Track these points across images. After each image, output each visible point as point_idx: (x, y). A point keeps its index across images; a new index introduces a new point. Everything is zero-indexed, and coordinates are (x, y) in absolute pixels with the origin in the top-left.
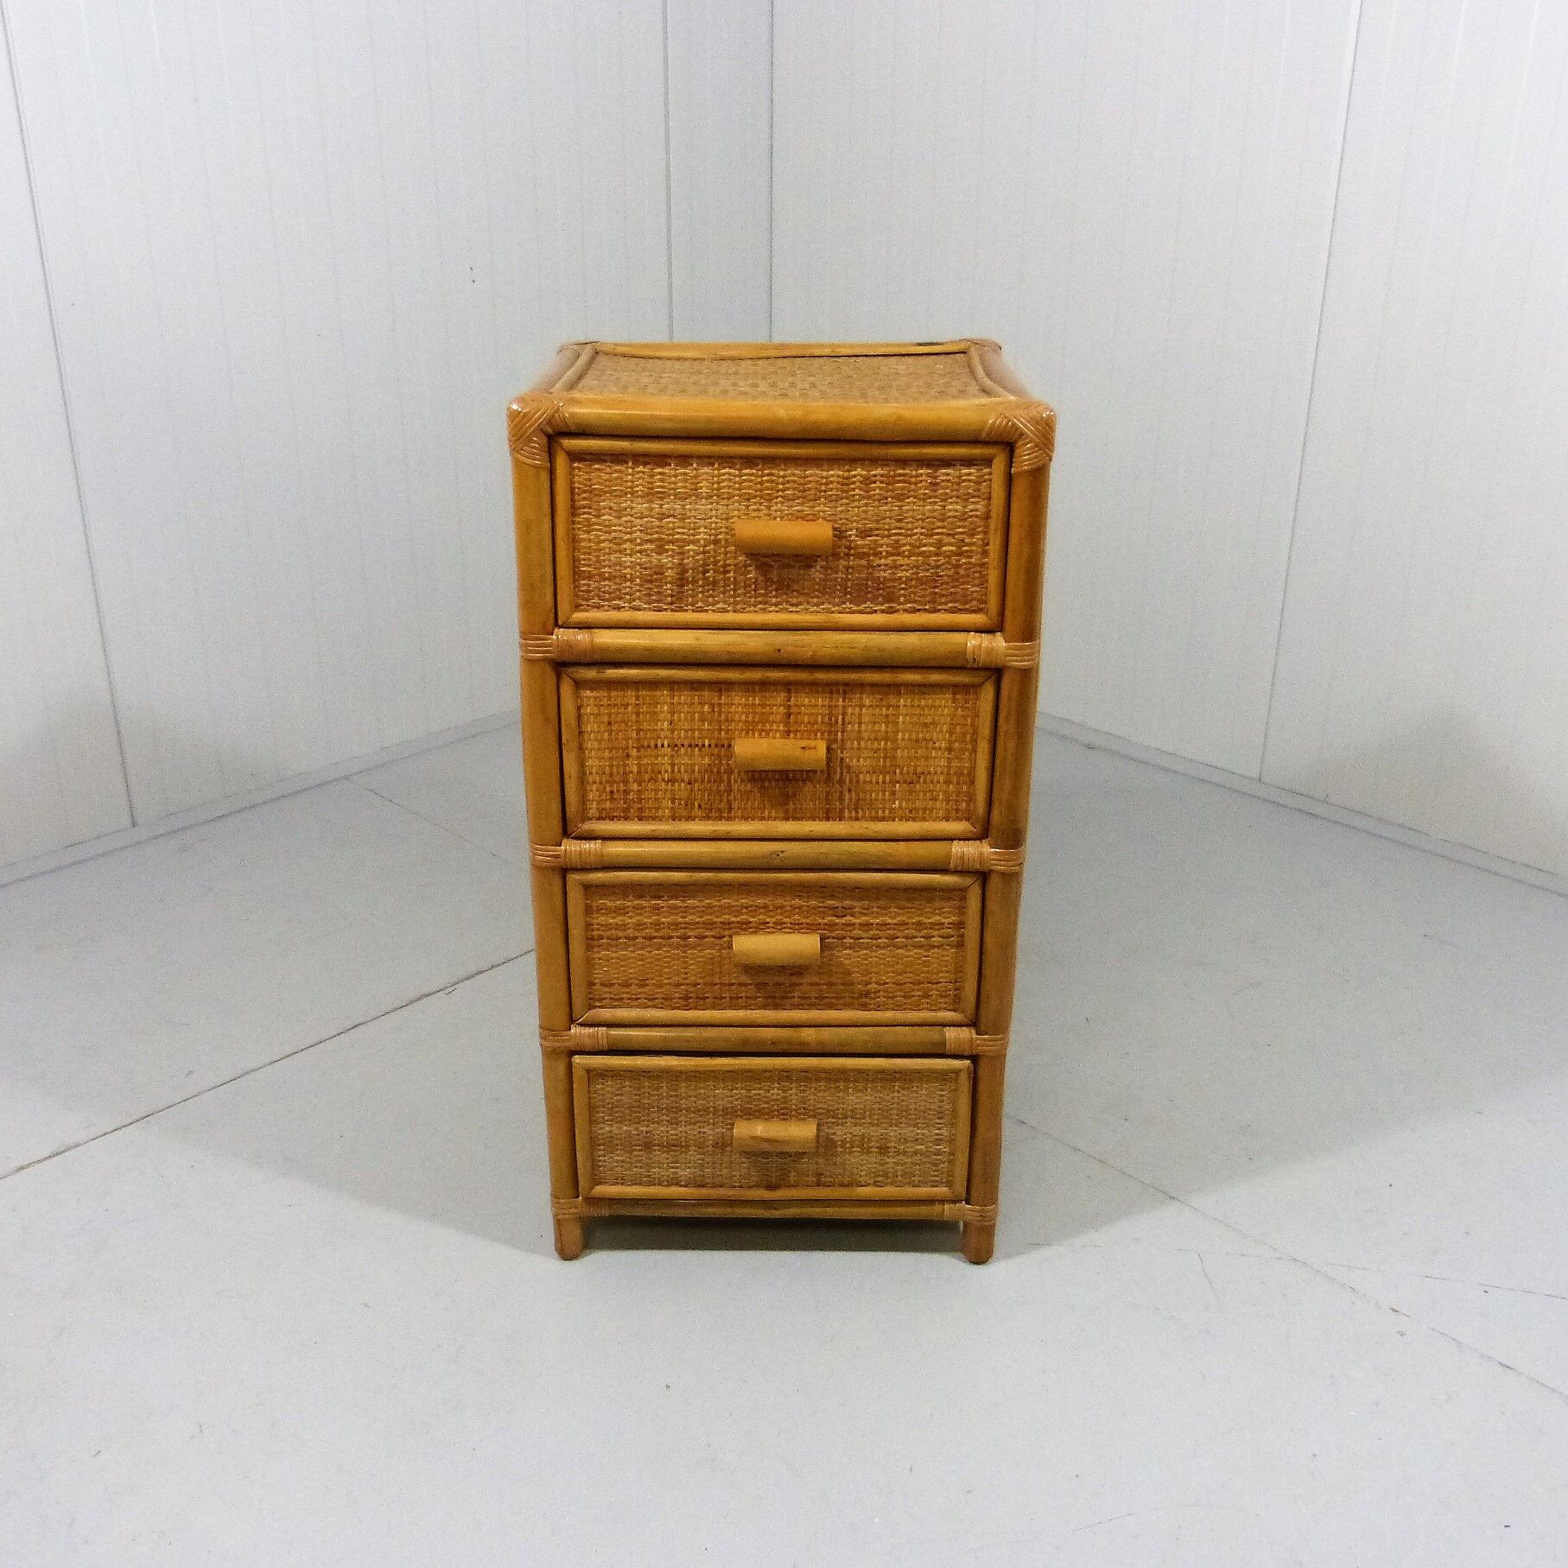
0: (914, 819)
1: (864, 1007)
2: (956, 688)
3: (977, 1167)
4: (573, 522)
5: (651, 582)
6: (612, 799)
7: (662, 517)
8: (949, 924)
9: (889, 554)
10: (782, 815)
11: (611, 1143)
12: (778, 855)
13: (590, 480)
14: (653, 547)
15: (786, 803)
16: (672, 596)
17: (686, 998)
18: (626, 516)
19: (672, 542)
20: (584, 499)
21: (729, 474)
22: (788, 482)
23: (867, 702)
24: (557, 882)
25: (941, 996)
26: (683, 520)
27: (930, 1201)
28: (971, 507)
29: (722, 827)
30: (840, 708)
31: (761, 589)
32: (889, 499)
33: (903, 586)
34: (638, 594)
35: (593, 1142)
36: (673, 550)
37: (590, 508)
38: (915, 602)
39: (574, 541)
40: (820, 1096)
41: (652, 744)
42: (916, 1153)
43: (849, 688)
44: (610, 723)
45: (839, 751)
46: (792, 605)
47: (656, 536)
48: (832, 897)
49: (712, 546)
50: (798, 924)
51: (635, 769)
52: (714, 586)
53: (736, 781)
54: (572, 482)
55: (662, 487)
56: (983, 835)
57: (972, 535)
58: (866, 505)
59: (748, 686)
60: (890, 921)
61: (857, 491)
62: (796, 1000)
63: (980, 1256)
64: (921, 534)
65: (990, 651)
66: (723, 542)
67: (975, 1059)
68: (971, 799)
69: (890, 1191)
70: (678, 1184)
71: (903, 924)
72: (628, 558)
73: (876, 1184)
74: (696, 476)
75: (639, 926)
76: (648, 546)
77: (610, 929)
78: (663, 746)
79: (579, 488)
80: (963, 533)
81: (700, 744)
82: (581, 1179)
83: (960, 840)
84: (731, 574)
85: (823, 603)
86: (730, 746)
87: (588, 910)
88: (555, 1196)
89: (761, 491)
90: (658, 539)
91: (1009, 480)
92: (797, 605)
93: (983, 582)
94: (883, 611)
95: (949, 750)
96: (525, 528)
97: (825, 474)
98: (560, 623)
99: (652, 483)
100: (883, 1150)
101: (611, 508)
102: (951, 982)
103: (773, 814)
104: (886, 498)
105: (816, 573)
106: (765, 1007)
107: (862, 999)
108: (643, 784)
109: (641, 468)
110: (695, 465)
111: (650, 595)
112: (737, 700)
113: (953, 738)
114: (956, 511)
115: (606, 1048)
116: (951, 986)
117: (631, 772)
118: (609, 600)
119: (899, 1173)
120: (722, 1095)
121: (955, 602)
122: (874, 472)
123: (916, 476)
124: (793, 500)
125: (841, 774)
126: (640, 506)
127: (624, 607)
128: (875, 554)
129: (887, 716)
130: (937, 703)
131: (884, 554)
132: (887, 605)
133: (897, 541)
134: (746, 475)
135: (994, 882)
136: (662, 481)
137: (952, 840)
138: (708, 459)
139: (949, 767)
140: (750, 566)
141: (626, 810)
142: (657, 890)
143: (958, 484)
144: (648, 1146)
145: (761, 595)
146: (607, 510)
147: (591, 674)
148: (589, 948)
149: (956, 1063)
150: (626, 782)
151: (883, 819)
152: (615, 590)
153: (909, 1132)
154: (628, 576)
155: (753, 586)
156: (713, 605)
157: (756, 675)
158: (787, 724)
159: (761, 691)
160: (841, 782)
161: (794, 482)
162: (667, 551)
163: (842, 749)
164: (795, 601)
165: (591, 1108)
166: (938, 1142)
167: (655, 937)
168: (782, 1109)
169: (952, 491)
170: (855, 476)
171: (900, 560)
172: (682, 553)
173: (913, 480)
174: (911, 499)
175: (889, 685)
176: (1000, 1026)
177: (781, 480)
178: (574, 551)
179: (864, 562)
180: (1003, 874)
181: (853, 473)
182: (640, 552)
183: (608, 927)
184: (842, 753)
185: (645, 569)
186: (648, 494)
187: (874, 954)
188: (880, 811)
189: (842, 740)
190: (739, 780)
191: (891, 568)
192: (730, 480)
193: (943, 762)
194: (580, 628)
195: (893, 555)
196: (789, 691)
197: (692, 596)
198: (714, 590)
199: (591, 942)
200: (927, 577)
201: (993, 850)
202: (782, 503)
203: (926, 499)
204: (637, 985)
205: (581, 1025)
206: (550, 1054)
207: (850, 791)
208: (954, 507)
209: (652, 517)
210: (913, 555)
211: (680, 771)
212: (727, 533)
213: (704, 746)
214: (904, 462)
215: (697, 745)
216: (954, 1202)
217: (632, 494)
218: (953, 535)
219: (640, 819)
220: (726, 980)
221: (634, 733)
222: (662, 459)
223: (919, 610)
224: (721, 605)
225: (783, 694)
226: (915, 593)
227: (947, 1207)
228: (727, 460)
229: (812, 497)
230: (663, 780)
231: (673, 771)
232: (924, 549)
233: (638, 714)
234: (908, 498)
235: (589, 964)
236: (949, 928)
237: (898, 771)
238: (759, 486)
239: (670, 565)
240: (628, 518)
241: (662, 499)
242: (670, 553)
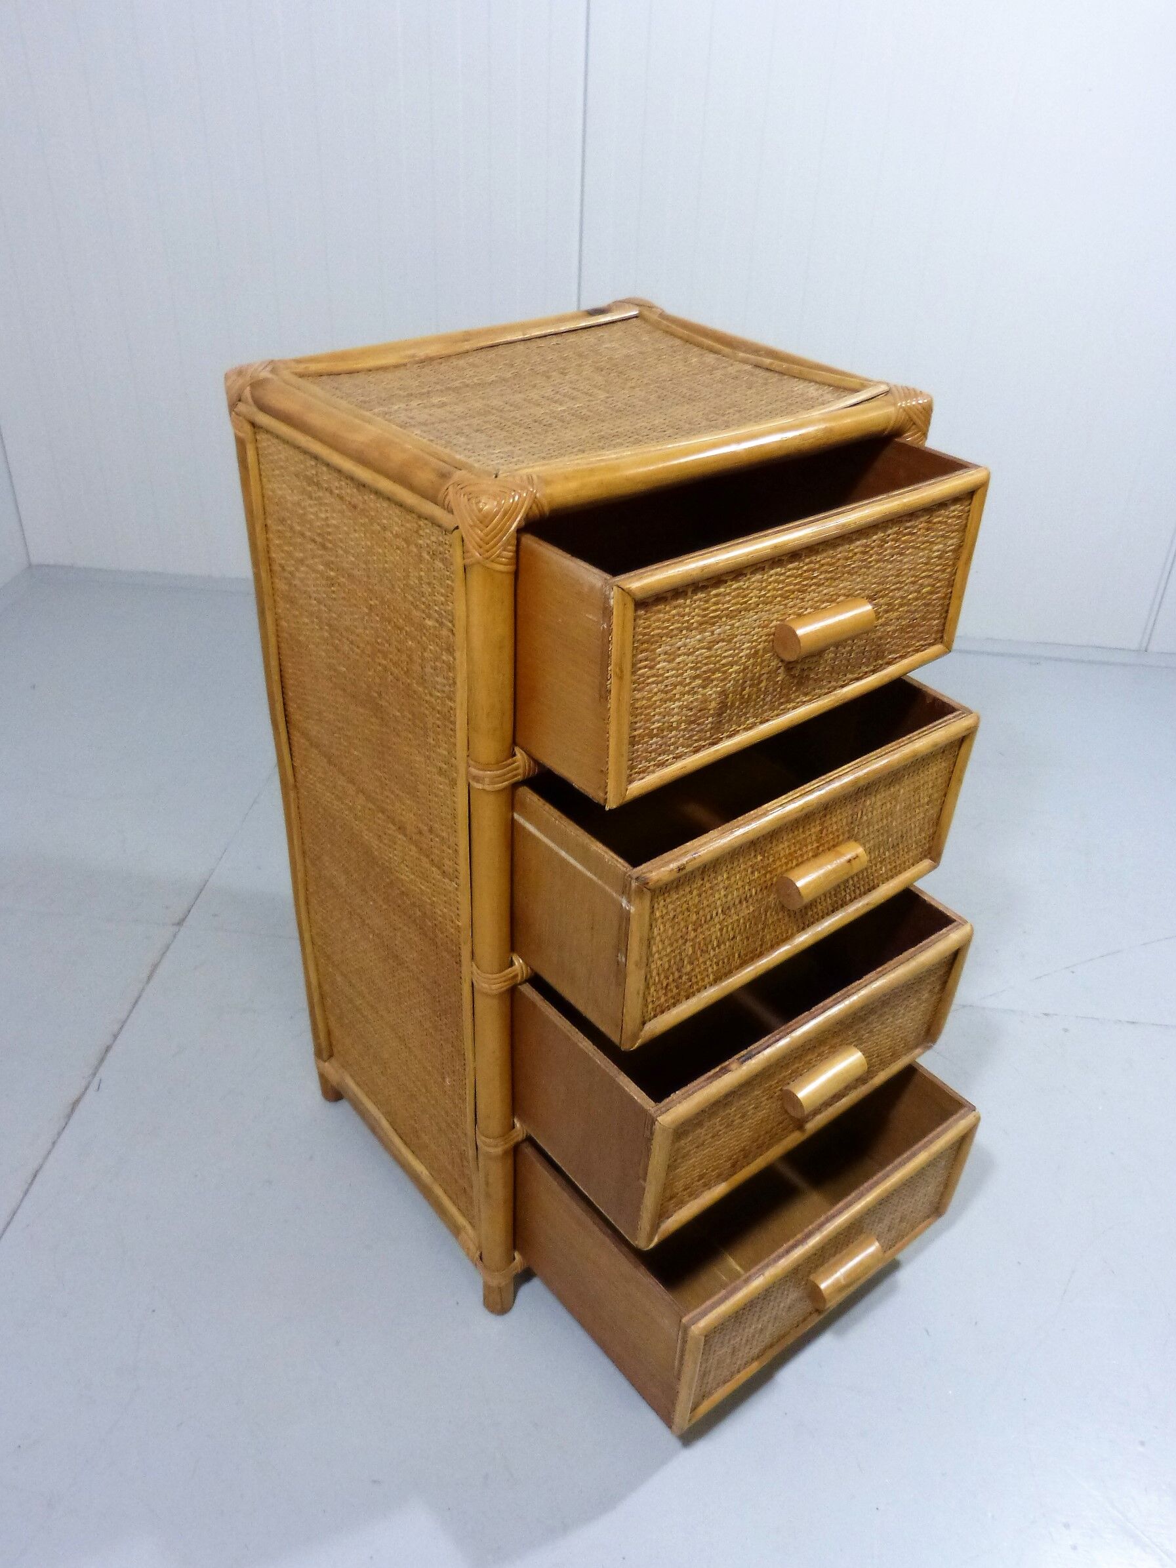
0: (893, 876)
5: (694, 721)
7: (712, 644)
13: (650, 627)
14: (700, 682)
16: (711, 729)
18: (679, 656)
19: (718, 670)
20: (643, 651)
21: (776, 574)
22: (823, 565)
26: (730, 641)
31: (786, 688)
33: (889, 640)
34: (681, 740)
36: (718, 679)
37: (649, 661)
38: (894, 651)
39: (630, 704)
46: (807, 694)
47: (704, 668)
49: (752, 660)
52: (747, 702)
54: (634, 636)
55: (716, 610)
56: (937, 864)
61: (874, 557)
64: (925, 576)
66: (761, 652)
72: (677, 704)
74: (748, 587)
76: (696, 683)
79: (639, 640)
84: (764, 684)
85: (830, 682)
89: (800, 583)
90: (705, 672)
92: (813, 693)
94: (872, 671)
95: (929, 802)
97: (852, 546)
99: (707, 609)
101: (665, 653)
109: (699, 597)
110: (748, 575)
111: (692, 736)
113: (934, 790)
118: (654, 759)
122: (889, 532)
124: (823, 584)
126: (694, 639)
127: (667, 761)
132: (875, 664)
134: (789, 570)
136: (717, 602)
138: (761, 565)
139: (925, 818)
140: (781, 667)
145: (785, 695)
146: (662, 657)
151: (873, 889)
152: (662, 745)
154: (675, 724)
155: (780, 688)
156: (743, 724)
161: (827, 564)
162: (713, 681)
164: (809, 690)
171: (891, 616)
172: (726, 678)
174: (910, 550)
177: (817, 565)
178: (631, 717)
182: (688, 693)
185: (691, 709)
186: (701, 624)
188: (871, 883)
191: (884, 625)
192: (775, 579)
193: (922, 815)
197: (729, 722)
198: (747, 707)
200: (907, 623)
209: (703, 648)
210: (901, 606)
212: (765, 641)
217: (687, 629)
222: (719, 579)
224: (751, 720)
226: (896, 644)
229: (838, 575)
238: (799, 579)
239: (714, 696)
240: (681, 658)
241: (713, 624)
242: (715, 683)
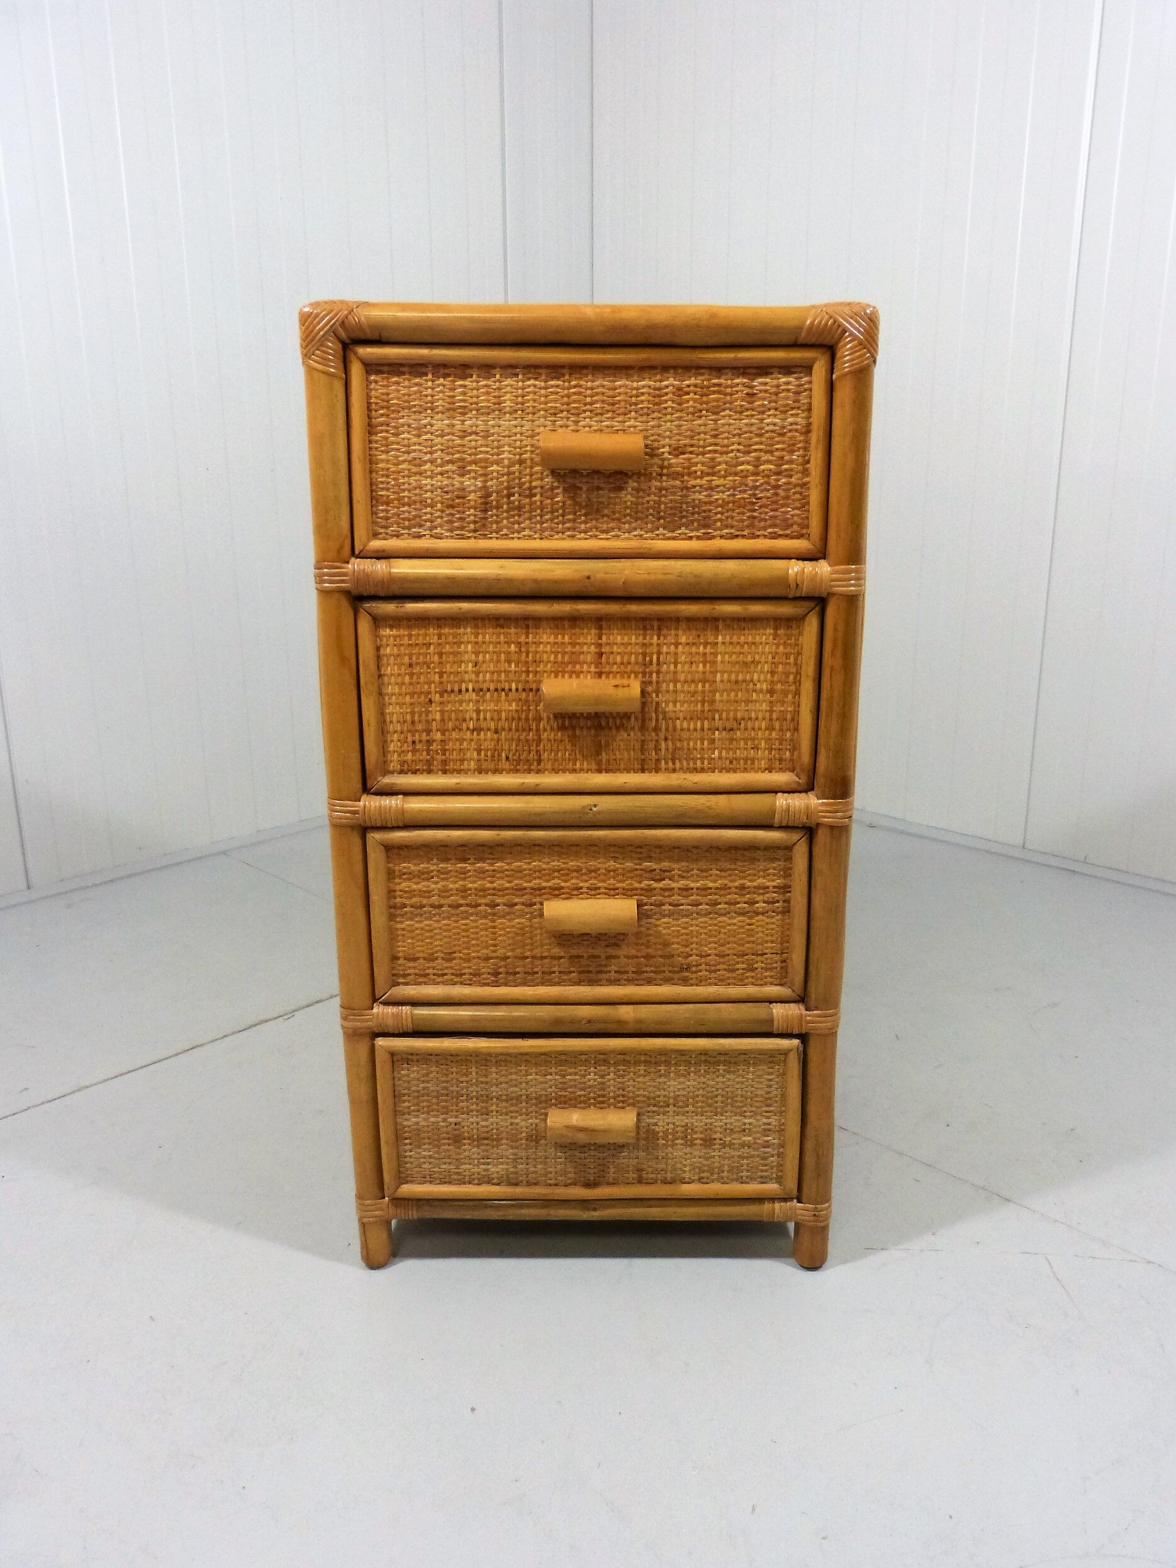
0: (735, 771)
1: (685, 982)
2: (778, 622)
3: (809, 1160)
4: (370, 442)
5: (452, 507)
6: (414, 751)
7: (464, 434)
8: (774, 887)
9: (704, 474)
10: (594, 766)
11: (418, 1137)
12: (591, 810)
13: (388, 394)
14: (455, 468)
15: (598, 753)
16: (475, 522)
17: (496, 974)
18: (426, 433)
19: (475, 462)
20: (382, 415)
21: (535, 386)
22: (597, 394)
23: (683, 639)
24: (356, 840)
25: (767, 969)
26: (486, 437)
27: (759, 1200)
28: (790, 420)
29: (530, 780)
30: (655, 645)
31: (570, 513)
32: (704, 412)
33: (720, 509)
34: (439, 520)
35: (398, 1137)
36: (476, 472)
37: (388, 425)
38: (732, 527)
39: (371, 461)
40: (639, 1082)
41: (456, 689)
42: (743, 1145)
43: (663, 622)
44: (410, 665)
45: (654, 695)
46: (603, 532)
47: (457, 456)
48: (649, 858)
49: (517, 466)
50: (613, 889)
51: (438, 716)
52: (519, 511)
53: (545, 730)
54: (369, 397)
55: (464, 401)
56: (809, 788)
57: (792, 452)
58: (680, 418)
59: (557, 621)
60: (711, 885)
61: (670, 403)
62: (613, 975)
63: (813, 1262)
64: (738, 451)
65: (813, 578)
66: (529, 462)
67: (804, 1037)
68: (795, 747)
69: (715, 1188)
70: (489, 1182)
71: (725, 888)
72: (429, 480)
73: (700, 1180)
74: (499, 389)
75: (444, 892)
76: (449, 467)
77: (415, 896)
78: (467, 690)
79: (377, 403)
80: (783, 450)
81: (507, 688)
82: (386, 1177)
83: (784, 792)
84: (538, 498)
85: (635, 529)
86: (538, 690)
87: (390, 875)
88: (360, 1197)
89: (568, 404)
90: (459, 460)
91: (831, 387)
92: (606, 532)
93: (805, 505)
94: (698, 538)
95: (771, 692)
96: (317, 442)
97: (635, 384)
98: (357, 552)
99: (453, 397)
100: (708, 1142)
101: (409, 426)
102: (777, 954)
103: (585, 766)
104: (701, 411)
105: (627, 496)
106: (579, 983)
107: (682, 973)
108: (447, 733)
109: (441, 380)
110: (498, 376)
111: (451, 522)
112: (545, 638)
113: (776, 678)
114: (775, 425)
115: (410, 1030)
116: (777, 958)
117: (434, 720)
118: (409, 528)
119: (726, 1168)
120: (537, 1082)
121: (775, 526)
122: (687, 382)
123: (731, 387)
124: (602, 414)
125: (657, 720)
126: (440, 423)
127: (424, 535)
128: (689, 474)
129: (705, 654)
130: (758, 639)
131: (699, 473)
132: (703, 531)
133: (713, 459)
134: (552, 386)
135: (822, 836)
136: (464, 394)
137: (776, 792)
138: (510, 369)
139: (771, 711)
140: (558, 488)
141: (429, 763)
142: (463, 851)
143: (777, 394)
144: (457, 1140)
145: (569, 521)
146: (406, 427)
147: (390, 608)
148: (392, 917)
149: (785, 1043)
150: (428, 731)
151: (702, 770)
152: (415, 517)
153: (735, 1121)
154: (429, 501)
155: (561, 511)
156: (519, 532)
157: (565, 608)
158: (598, 664)
159: (573, 627)
160: (657, 729)
161: (603, 394)
162: (469, 472)
163: (657, 692)
164: (605, 527)
165: (396, 1095)
166: (766, 1132)
167: (461, 905)
168: (599, 1096)
169: (770, 402)
170: (667, 387)
171: (717, 481)
172: (485, 475)
173: (729, 390)
174: (727, 412)
175: (706, 620)
176: (830, 1001)
177: (589, 392)
178: (371, 472)
179: (678, 483)
180: (832, 827)
181: (666, 383)
182: (442, 474)
183: (411, 893)
184: (657, 696)
185: (447, 492)
186: (448, 410)
187: (694, 922)
188: (699, 762)
189: (658, 682)
190: (548, 728)
191: (706, 489)
192: (535, 393)
193: (765, 706)
194: (378, 558)
195: (708, 474)
196: (600, 628)
197: (497, 522)
198: (520, 516)
199: (393, 911)
200: (744, 499)
201: (821, 801)
202: (591, 418)
203: (743, 412)
204: (443, 959)
205: (386, 1003)
206: (352, 1036)
207: (666, 739)
208: (772, 420)
209: (453, 434)
210: (730, 474)
211: (485, 719)
212: (532, 452)
213: (510, 690)
214: (718, 369)
215: (503, 690)
216: (785, 1200)
217: (432, 409)
218: (771, 452)
219: (445, 772)
220: (537, 952)
221: (437, 676)
222: (463, 369)
223: (737, 536)
224: (527, 532)
225: (593, 631)
226: (732, 518)
227: (777, 1205)
228: (532, 369)
229: (622, 410)
230: (468, 729)
231: (478, 720)
232: (740, 468)
233: (440, 655)
234: (724, 410)
235: (392, 936)
236: (774, 892)
237: (717, 716)
238: (565, 399)
239: (473, 488)
240: (428, 436)
241: (464, 414)
242: (473, 474)
